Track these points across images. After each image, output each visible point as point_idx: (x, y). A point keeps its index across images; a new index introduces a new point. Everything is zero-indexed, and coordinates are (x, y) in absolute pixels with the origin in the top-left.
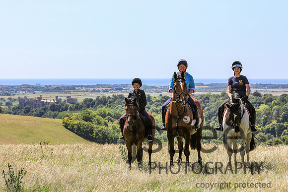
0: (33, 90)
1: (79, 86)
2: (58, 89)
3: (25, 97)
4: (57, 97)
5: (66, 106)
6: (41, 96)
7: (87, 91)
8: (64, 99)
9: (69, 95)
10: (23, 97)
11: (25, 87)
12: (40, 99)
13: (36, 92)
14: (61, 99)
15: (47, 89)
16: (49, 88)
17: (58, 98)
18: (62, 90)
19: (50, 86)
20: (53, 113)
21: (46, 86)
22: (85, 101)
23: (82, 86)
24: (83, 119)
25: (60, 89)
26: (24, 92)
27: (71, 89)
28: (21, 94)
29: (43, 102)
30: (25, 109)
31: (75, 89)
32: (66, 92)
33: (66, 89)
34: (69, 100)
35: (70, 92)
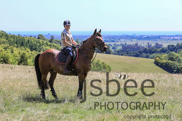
0: (131, 39)
1: (163, 36)
2: (148, 38)
3: (126, 43)
4: (148, 43)
5: (155, 50)
6: (137, 43)
7: (169, 40)
8: (153, 45)
9: (157, 42)
10: (124, 43)
11: (125, 37)
12: (136, 45)
13: (133, 40)
14: (151, 45)
15: (141, 38)
16: (142, 37)
17: (150, 44)
18: (151, 38)
19: (143, 36)
20: (146, 55)
21: (140, 36)
22: (169, 46)
23: (165, 36)
24: (169, 59)
25: (150, 38)
26: (125, 40)
27: (157, 38)
28: (123, 42)
29: (139, 47)
30: (126, 51)
31: (160, 38)
32: (154, 40)
33: (154, 38)
34: (157, 46)
35: (157, 40)
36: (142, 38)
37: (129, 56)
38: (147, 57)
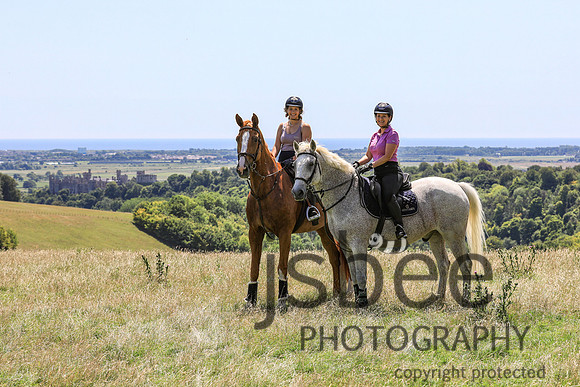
0: (73, 160)
1: (156, 152)
2: (118, 158)
3: (59, 173)
4: (119, 172)
5: (136, 188)
6: (90, 170)
7: (172, 162)
11: (58, 155)
13: (78, 162)
14: (126, 176)
16: (103, 156)
17: (122, 174)
18: (126, 159)
19: (104, 152)
20: (111, 201)
21: (97, 152)
22: (171, 179)
23: (162, 152)
24: (172, 213)
25: (123, 158)
26: (57, 163)
27: (142, 158)
28: (52, 167)
29: (94, 182)
30: (61, 194)
31: (150, 158)
32: (134, 164)
33: (134, 158)
34: (142, 178)
35: (140, 164)
36: (102, 159)
37: (68, 205)
38: (115, 208)
